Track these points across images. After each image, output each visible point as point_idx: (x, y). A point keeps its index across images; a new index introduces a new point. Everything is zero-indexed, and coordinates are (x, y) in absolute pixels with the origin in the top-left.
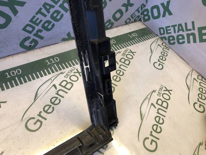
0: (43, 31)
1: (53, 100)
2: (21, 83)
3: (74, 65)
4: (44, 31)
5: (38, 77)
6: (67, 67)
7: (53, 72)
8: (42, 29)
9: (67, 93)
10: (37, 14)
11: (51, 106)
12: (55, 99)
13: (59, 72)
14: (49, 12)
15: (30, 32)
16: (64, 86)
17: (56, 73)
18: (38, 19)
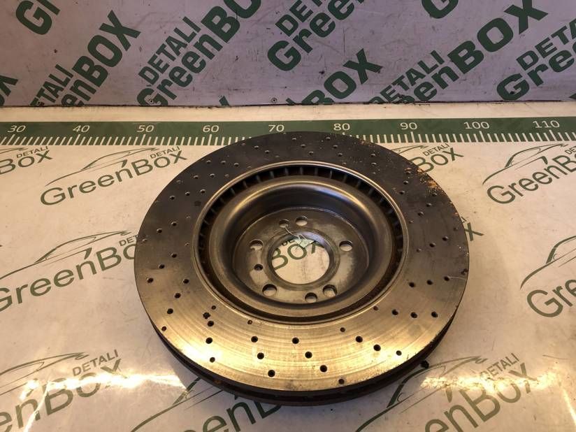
1: (538, 176)
2: (487, 140)
5: (516, 140)
6: (574, 139)
7: (545, 140)
8: (548, 65)
9: (566, 174)
11: (533, 182)
12: (543, 175)
13: (556, 142)
16: (562, 163)
17: (549, 142)
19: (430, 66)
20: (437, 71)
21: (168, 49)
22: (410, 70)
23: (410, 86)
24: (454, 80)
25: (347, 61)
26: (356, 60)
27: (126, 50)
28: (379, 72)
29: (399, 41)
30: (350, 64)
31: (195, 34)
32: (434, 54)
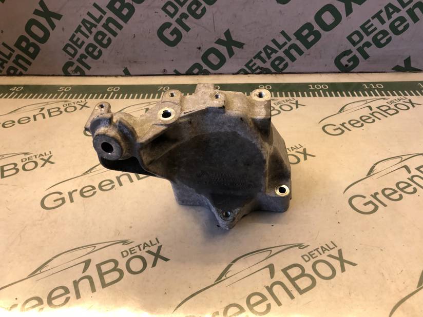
0: (372, 46)
1: (364, 118)
2: (326, 96)
3: (405, 95)
4: (374, 46)
5: (348, 95)
6: (394, 95)
8: (372, 42)
9: (386, 117)
10: (373, 18)
11: (360, 122)
12: (368, 118)
14: (389, 17)
15: (354, 43)
16: (384, 110)
18: (372, 25)
19: (281, 43)
20: (286, 47)
21: (83, 29)
22: (266, 47)
23: (267, 60)
24: (300, 55)
25: (217, 39)
26: (224, 38)
27: (53, 30)
28: (242, 48)
29: (255, 22)
30: (219, 42)
31: (103, 17)
32: (283, 33)
